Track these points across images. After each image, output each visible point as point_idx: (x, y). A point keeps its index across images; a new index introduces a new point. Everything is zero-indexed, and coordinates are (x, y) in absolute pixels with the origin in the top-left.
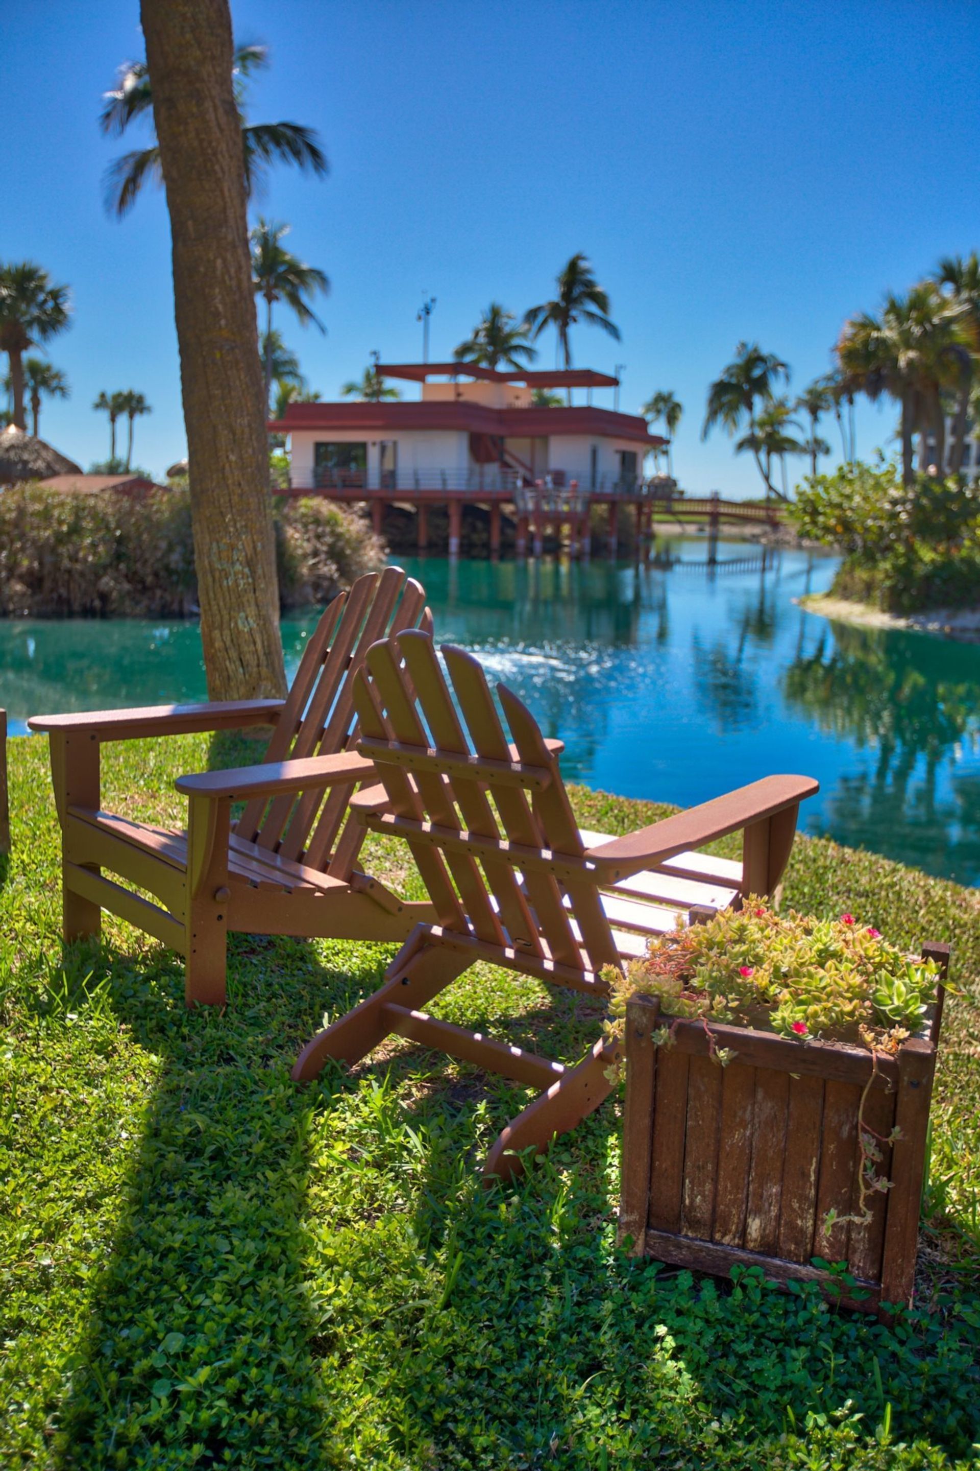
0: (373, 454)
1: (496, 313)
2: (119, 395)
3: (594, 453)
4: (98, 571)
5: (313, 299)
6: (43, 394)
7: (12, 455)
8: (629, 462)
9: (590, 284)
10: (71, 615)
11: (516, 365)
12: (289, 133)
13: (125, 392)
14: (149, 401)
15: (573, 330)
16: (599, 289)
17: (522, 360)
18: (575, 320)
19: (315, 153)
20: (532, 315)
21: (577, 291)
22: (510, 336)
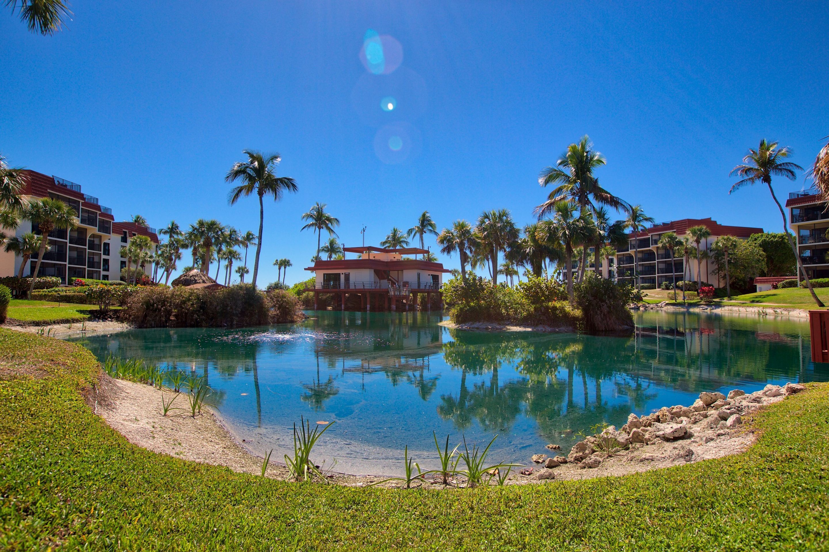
0: (342, 277)
1: (395, 231)
2: (282, 260)
3: (419, 275)
4: (193, 312)
5: (335, 227)
6: (233, 260)
7: (192, 278)
8: (436, 279)
9: (429, 221)
10: (186, 327)
11: (403, 247)
12: (286, 181)
13: (284, 259)
14: (291, 262)
15: (424, 235)
16: (433, 222)
17: (405, 246)
18: (425, 232)
19: (294, 186)
20: (410, 231)
21: (426, 222)
22: (401, 237)
